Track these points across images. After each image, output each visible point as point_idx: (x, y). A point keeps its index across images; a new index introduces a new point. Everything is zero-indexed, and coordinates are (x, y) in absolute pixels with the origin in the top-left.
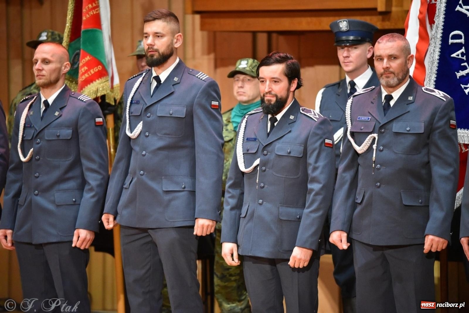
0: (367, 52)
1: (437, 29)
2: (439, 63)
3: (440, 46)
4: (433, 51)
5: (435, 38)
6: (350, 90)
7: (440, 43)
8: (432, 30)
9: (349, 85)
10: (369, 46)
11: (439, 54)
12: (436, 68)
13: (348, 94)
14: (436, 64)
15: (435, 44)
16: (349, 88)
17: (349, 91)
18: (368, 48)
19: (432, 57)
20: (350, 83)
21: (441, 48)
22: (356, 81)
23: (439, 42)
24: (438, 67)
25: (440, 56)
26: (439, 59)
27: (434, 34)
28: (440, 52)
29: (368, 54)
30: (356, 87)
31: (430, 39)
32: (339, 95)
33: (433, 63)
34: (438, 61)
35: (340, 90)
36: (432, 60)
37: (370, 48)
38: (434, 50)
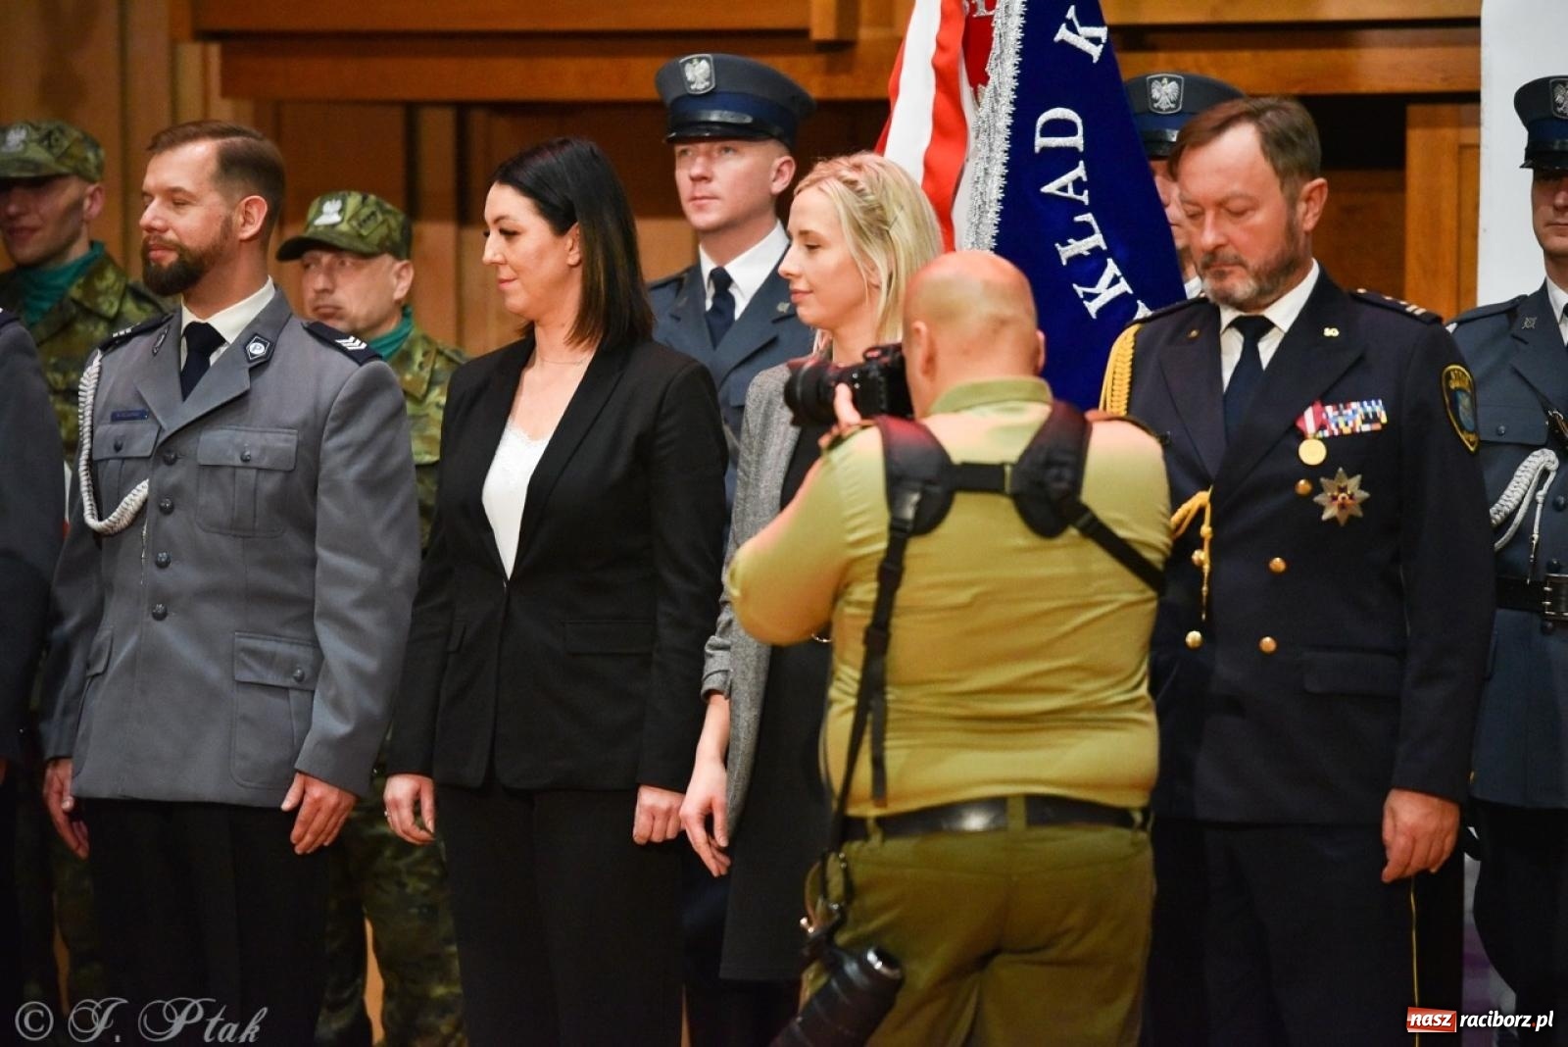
0: (773, 174)
1: (997, 101)
2: (1001, 214)
3: (1005, 158)
4: (982, 174)
5: (989, 130)
6: (715, 298)
7: (1006, 146)
8: (979, 104)
9: (712, 283)
10: (781, 156)
11: (1002, 182)
12: (994, 231)
13: (707, 314)
14: (992, 217)
15: (991, 150)
16: (710, 292)
17: (709, 304)
18: (777, 162)
19: (981, 194)
20: (712, 274)
21: (1007, 165)
22: (731, 268)
23: (1001, 144)
24: (999, 226)
25: (1006, 189)
26: (1002, 201)
27: (988, 116)
28: (1007, 177)
29: (774, 180)
30: (732, 290)
31: (972, 134)
32: (678, 319)
33: (981, 210)
34: (998, 207)
35: (682, 302)
36: (980, 202)
37: (782, 164)
38: (986, 169)
